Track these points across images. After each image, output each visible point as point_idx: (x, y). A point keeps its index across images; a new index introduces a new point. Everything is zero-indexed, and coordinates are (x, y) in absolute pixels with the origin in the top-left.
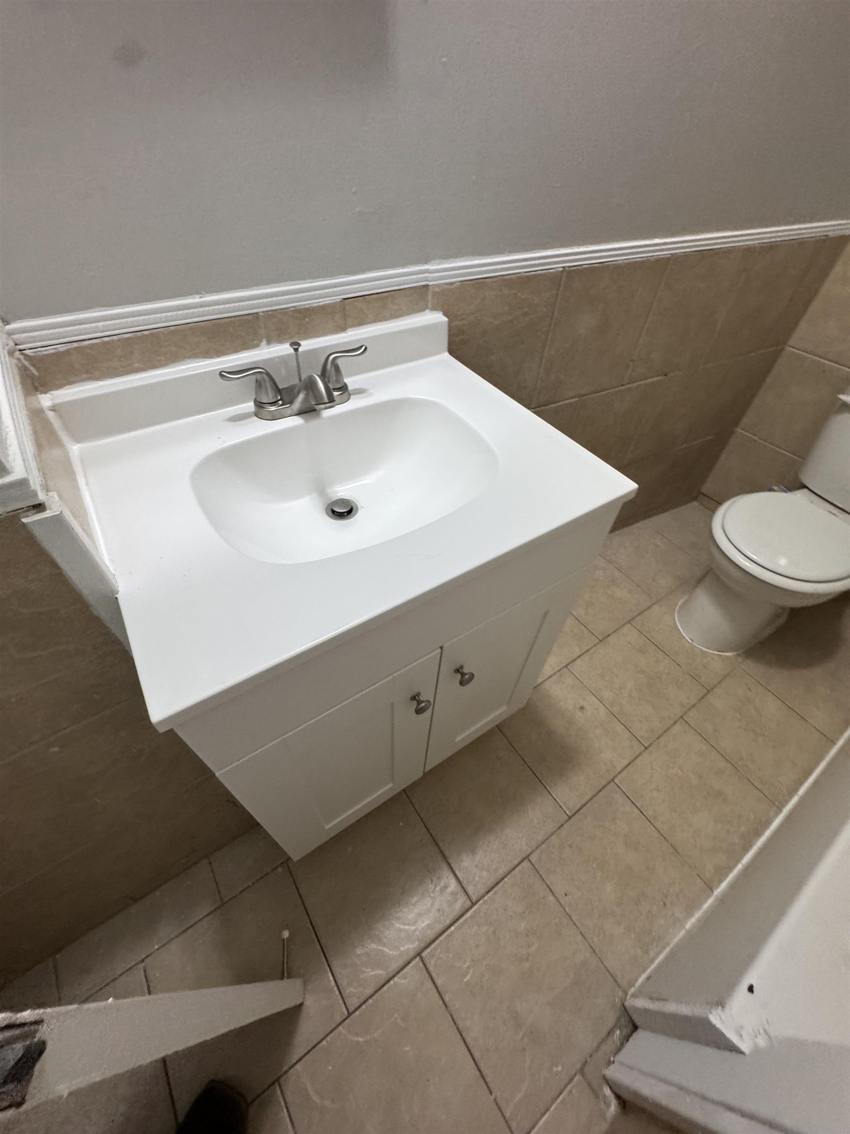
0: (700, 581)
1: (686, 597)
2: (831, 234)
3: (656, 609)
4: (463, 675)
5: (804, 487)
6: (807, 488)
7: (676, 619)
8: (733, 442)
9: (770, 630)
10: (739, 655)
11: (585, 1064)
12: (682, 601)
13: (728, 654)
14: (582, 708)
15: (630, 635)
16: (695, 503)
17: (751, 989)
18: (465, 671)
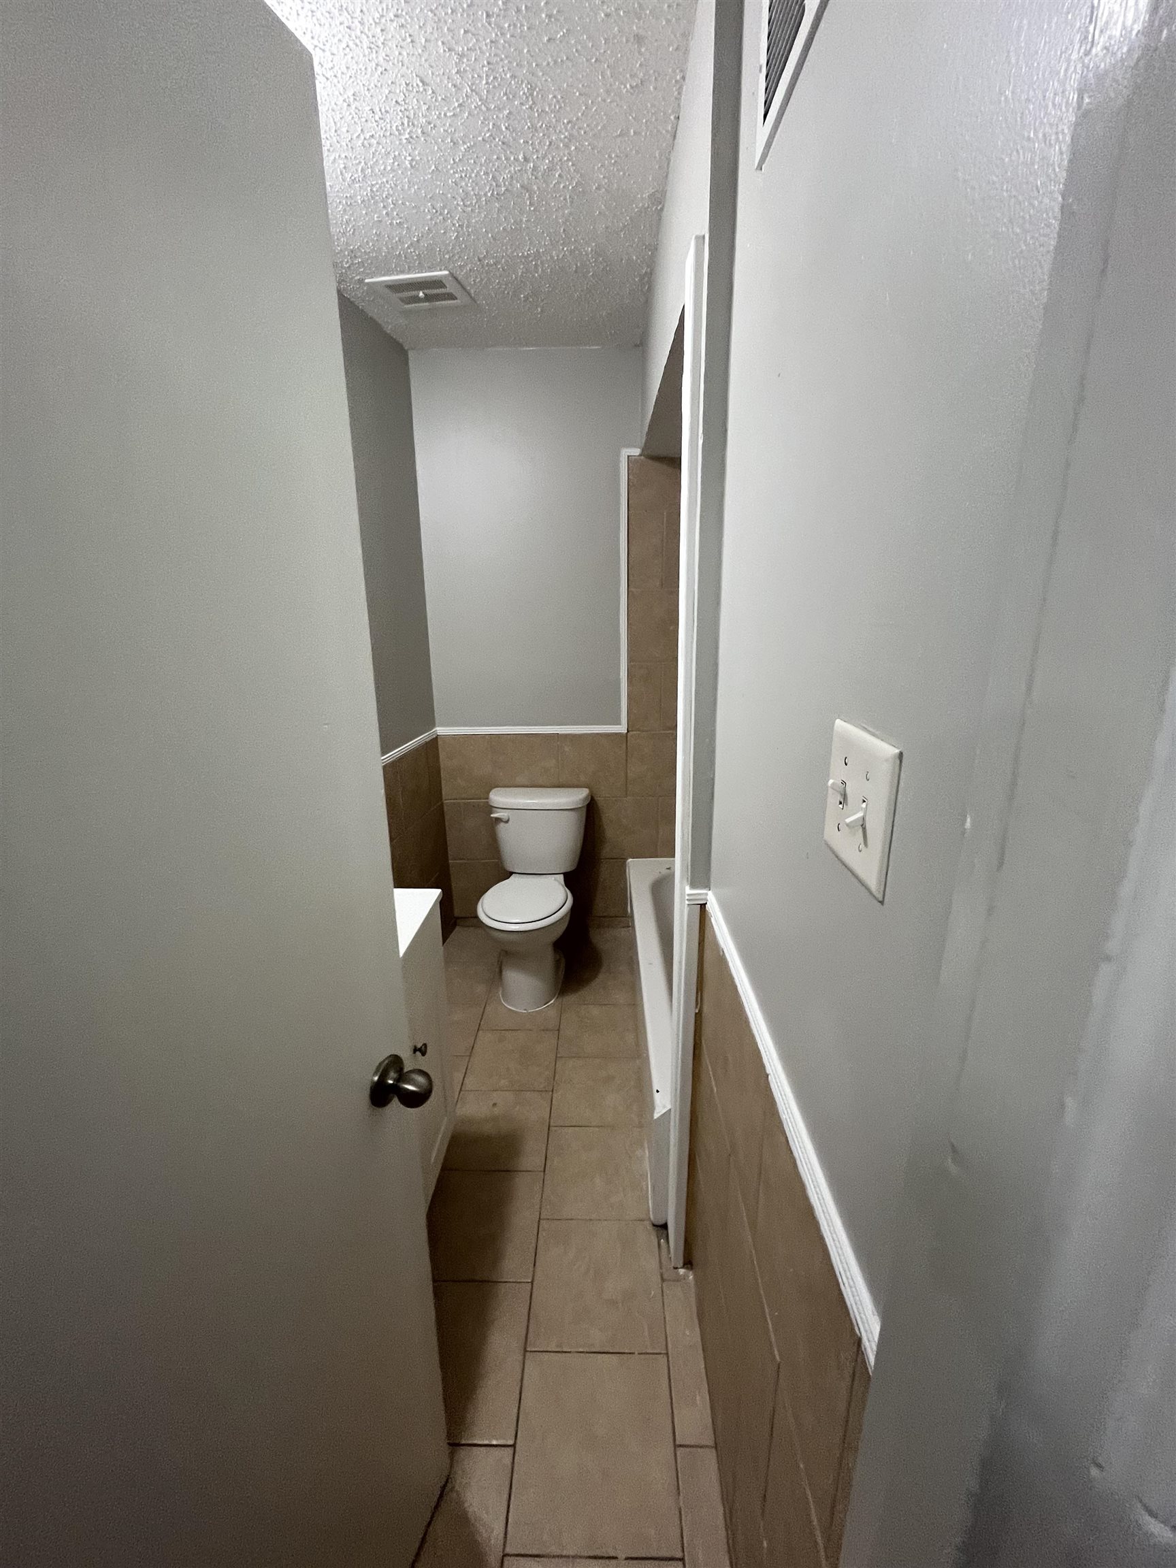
0: (501, 972)
1: (501, 988)
2: (427, 740)
3: (488, 1009)
4: (420, 1050)
5: (511, 873)
6: (515, 873)
7: (506, 1005)
8: (452, 870)
9: (561, 973)
10: (557, 998)
11: (662, 1275)
12: (500, 992)
13: (552, 1002)
14: (495, 1105)
15: (485, 1038)
16: (457, 928)
17: (658, 1091)
18: (419, 1046)
